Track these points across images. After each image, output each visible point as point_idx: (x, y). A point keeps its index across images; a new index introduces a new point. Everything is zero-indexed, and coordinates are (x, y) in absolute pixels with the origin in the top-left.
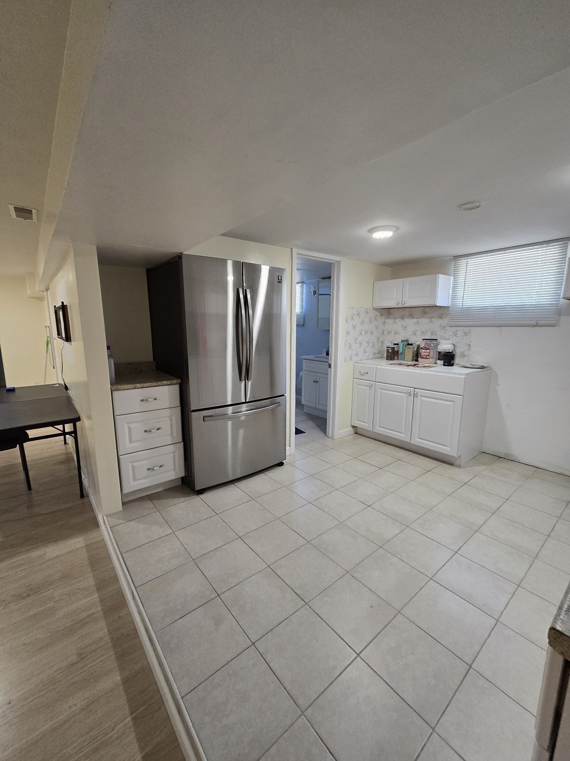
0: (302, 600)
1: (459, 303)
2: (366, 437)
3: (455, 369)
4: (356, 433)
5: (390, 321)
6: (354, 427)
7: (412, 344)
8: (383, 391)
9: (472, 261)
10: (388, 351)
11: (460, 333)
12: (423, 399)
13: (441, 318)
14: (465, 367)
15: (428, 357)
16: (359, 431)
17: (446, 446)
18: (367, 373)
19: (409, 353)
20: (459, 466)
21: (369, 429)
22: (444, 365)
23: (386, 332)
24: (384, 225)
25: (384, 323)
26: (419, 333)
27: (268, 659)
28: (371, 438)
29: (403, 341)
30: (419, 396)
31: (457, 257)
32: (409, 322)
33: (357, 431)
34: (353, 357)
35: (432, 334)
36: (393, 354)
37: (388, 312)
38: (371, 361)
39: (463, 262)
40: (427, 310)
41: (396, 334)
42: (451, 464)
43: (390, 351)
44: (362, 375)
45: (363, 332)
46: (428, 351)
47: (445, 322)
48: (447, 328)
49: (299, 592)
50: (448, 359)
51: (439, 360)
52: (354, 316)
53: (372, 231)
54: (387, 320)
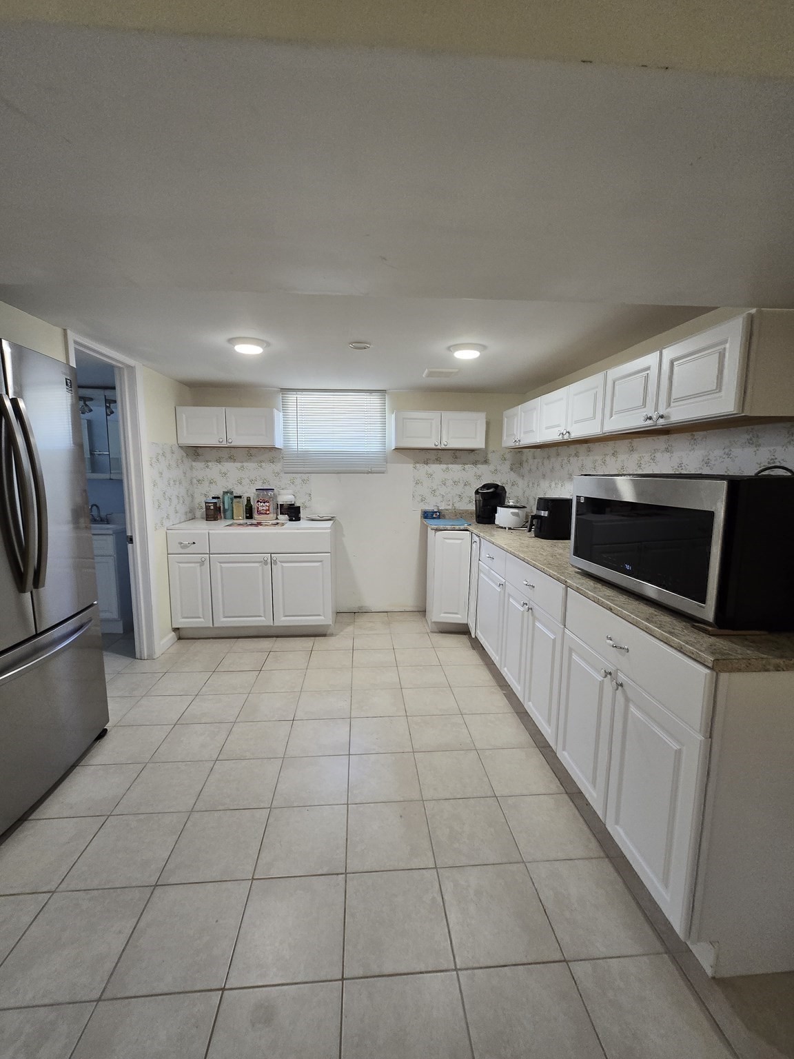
0: (338, 874)
1: (293, 445)
2: (199, 639)
3: (303, 523)
4: (180, 638)
5: (199, 465)
6: (176, 630)
7: (240, 497)
8: (223, 565)
9: (303, 398)
10: (207, 508)
11: (298, 481)
12: (284, 565)
13: (273, 462)
14: (313, 520)
15: (268, 512)
16: (183, 634)
17: (319, 615)
18: (194, 543)
19: (239, 509)
20: (332, 635)
21: (206, 626)
22: (291, 520)
23: (195, 481)
24: (249, 336)
25: (192, 468)
26: (245, 482)
27: (377, 971)
28: (209, 638)
29: (225, 493)
30: (278, 562)
31: (285, 390)
32: (229, 466)
33: (181, 635)
34: (164, 521)
35: (263, 483)
36: (214, 512)
37: (195, 452)
38: (183, 525)
39: (292, 398)
40: (252, 451)
41: (211, 483)
42: (324, 635)
43: (212, 508)
44: (185, 547)
45: (172, 482)
46: (267, 504)
47: (277, 467)
48: (282, 475)
49: (325, 871)
50: (293, 512)
51: (283, 514)
52: (160, 457)
53: (232, 341)
54: (194, 464)
